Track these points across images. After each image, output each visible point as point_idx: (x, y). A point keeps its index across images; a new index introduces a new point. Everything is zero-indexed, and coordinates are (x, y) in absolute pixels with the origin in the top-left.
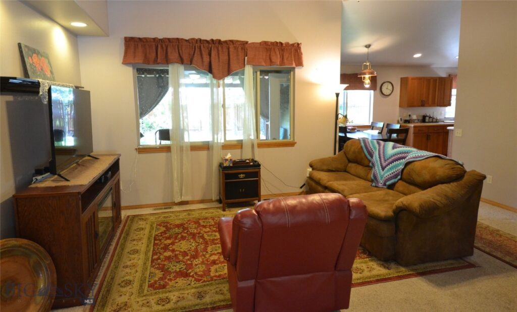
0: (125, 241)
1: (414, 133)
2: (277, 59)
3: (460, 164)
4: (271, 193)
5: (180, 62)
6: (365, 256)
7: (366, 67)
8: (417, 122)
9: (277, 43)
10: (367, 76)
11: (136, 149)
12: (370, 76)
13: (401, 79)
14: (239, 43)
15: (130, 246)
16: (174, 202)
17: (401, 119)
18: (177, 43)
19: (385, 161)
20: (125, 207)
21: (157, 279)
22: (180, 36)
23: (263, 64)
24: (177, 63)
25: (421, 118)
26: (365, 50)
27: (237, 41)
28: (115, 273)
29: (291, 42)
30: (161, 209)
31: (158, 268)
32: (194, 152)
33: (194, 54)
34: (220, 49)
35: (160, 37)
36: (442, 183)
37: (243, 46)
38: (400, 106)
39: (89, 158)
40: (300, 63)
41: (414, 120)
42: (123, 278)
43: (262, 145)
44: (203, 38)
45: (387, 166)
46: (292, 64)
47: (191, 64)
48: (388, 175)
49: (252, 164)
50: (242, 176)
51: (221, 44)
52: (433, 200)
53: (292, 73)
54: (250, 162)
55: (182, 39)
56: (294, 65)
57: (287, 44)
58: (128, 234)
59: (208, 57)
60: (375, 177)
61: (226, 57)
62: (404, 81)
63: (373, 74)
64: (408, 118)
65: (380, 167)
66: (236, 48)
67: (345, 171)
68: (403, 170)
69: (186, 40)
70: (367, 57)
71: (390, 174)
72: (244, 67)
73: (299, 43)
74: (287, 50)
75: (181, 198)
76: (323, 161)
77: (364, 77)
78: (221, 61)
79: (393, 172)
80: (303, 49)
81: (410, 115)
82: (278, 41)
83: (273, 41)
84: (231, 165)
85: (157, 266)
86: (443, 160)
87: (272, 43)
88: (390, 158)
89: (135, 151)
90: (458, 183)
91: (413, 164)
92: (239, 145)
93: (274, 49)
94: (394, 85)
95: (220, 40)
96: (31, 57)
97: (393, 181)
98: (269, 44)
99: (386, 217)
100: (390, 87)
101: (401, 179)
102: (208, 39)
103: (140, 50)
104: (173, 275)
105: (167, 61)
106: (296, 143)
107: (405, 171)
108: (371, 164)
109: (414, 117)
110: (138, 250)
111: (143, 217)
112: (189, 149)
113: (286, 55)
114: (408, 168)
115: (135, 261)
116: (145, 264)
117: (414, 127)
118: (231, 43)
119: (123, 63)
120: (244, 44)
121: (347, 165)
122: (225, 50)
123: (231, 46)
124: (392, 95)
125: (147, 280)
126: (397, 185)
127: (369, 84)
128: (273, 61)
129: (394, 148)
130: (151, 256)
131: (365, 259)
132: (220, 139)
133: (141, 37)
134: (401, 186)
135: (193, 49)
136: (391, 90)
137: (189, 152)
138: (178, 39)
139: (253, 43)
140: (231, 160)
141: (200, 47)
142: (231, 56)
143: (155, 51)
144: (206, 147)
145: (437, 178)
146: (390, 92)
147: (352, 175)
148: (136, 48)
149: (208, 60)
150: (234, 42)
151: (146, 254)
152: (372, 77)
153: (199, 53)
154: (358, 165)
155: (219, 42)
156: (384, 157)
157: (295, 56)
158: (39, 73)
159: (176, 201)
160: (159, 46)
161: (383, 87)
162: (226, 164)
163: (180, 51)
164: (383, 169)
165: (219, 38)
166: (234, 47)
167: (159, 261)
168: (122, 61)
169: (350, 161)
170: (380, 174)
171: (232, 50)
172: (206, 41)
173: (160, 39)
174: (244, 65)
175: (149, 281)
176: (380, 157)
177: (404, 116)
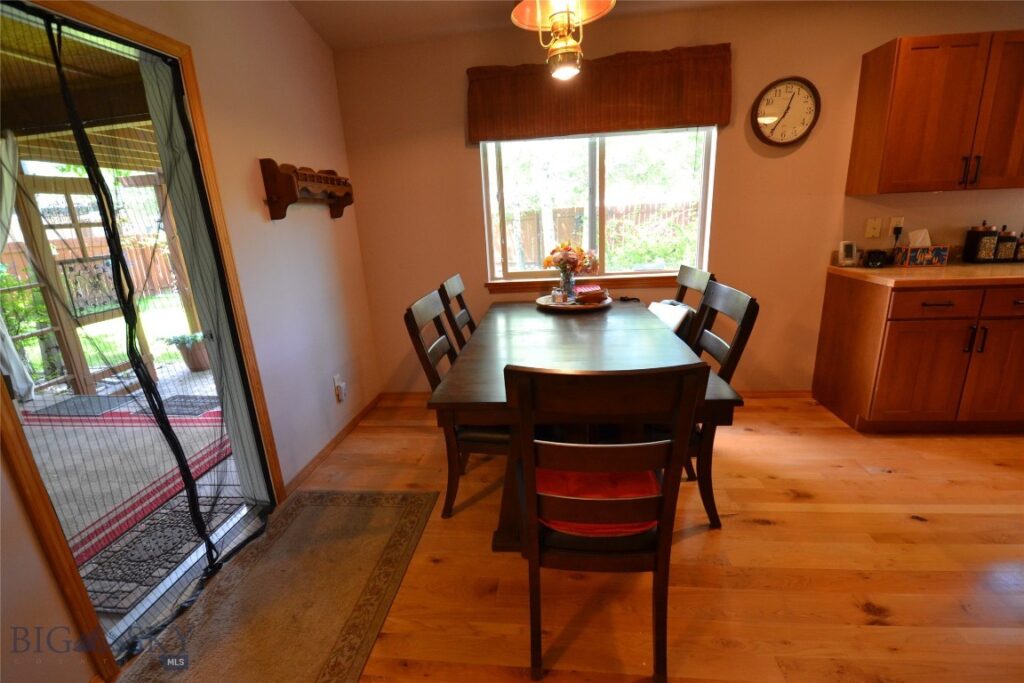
1: (894, 319)
8: (930, 263)
13: (866, 58)
17: (848, 249)
25: (957, 242)
38: (851, 191)
41: (915, 250)
62: (876, 68)
64: (887, 244)
81: (898, 231)
94: (821, 93)
100: (803, 103)
109: (920, 238)
117: (899, 289)
124: (808, 139)
136: (810, 117)
146: (803, 129)
161: (762, 108)
177: (869, 233)
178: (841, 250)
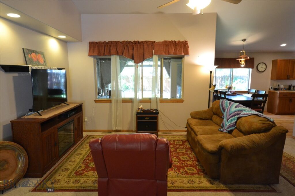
0: (78, 148)
1: (280, 97)
2: (172, 51)
3: (270, 121)
4: (167, 130)
5: (117, 54)
6: (203, 174)
7: (242, 54)
8: (284, 90)
9: (172, 41)
10: (243, 60)
11: (94, 100)
12: (244, 59)
13: (273, 60)
14: (150, 42)
15: (79, 151)
16: (112, 130)
17: (272, 88)
18: (115, 44)
19: (229, 115)
20: (88, 130)
21: (81, 170)
22: (117, 40)
23: (164, 54)
24: (115, 55)
25: (287, 87)
26: (242, 43)
27: (149, 41)
28: (64, 163)
29: (182, 41)
30: (106, 133)
31: (85, 164)
32: (124, 104)
33: (124, 50)
34: (139, 46)
35: (107, 41)
36: (255, 133)
37: (152, 44)
38: (271, 79)
39: (65, 104)
40: (187, 53)
42: (66, 167)
43: (163, 101)
44: (129, 40)
45: (229, 118)
46: (182, 54)
47: (123, 55)
48: (229, 125)
49: (154, 112)
50: (147, 118)
51: (140, 43)
52: (242, 144)
53: (183, 59)
54: (153, 111)
55: (118, 42)
56: (183, 54)
57: (179, 42)
58: (81, 145)
59: (132, 51)
60: (223, 125)
61: (143, 51)
62: (274, 62)
63: (247, 58)
64: (277, 87)
65: (226, 119)
66: (148, 45)
67: (211, 120)
68: (236, 122)
69: (121, 42)
70: (243, 47)
71: (231, 124)
72: (153, 56)
73: (187, 41)
74: (179, 45)
75: (115, 128)
76: (197, 113)
77: (241, 61)
78: (139, 53)
79: (232, 122)
80: (190, 45)
82: (173, 40)
83: (170, 40)
84: (142, 112)
85: (84, 163)
86: (259, 118)
87: (169, 42)
88: (232, 114)
89: (94, 102)
90: (266, 134)
91: (241, 119)
92: (149, 101)
93: (171, 45)
94: (267, 65)
95: (139, 41)
96: (31, 55)
97: (231, 128)
98: (168, 42)
99: (212, 151)
100: (264, 66)
101: (236, 128)
102: (132, 41)
103: (96, 48)
104: (89, 169)
105: (110, 54)
106: (184, 101)
107: (237, 123)
108: (223, 117)
109: (282, 86)
110: (81, 153)
111: (94, 137)
112: (121, 101)
113: (178, 49)
114: (239, 121)
115: (77, 159)
116: (80, 161)
117: (280, 93)
118: (145, 43)
119: (88, 56)
120: (153, 43)
121: (213, 116)
122: (142, 47)
123: (145, 44)
124: (265, 71)
125: (76, 169)
126: (234, 132)
127: (244, 64)
128: (170, 52)
129: (236, 107)
130: (85, 157)
131: (201, 176)
132: (139, 97)
133: (97, 41)
134: (235, 132)
135: (124, 47)
136: (265, 68)
137: (122, 104)
138: (116, 42)
139: (158, 42)
140: (141, 109)
141: (128, 46)
142: (145, 50)
143: (104, 48)
144: (130, 101)
145: (252, 129)
146: (264, 70)
147: (214, 122)
148: (94, 47)
149: (132, 53)
150: (147, 42)
151: (84, 156)
152: (246, 60)
153: (127, 49)
154: (218, 117)
155: (138, 42)
156: (229, 113)
157: (184, 49)
158: (34, 62)
159: (113, 130)
160: (106, 46)
161: (258, 66)
162: (139, 111)
163: (117, 48)
164: (227, 120)
165: (138, 40)
166: (147, 45)
167: (88, 160)
168: (88, 54)
169: (214, 114)
170: (226, 123)
171: (145, 46)
172: (131, 42)
173: (107, 42)
174: (153, 55)
175: (77, 170)
176: (227, 113)
177: (274, 85)
178: (271, 88)
